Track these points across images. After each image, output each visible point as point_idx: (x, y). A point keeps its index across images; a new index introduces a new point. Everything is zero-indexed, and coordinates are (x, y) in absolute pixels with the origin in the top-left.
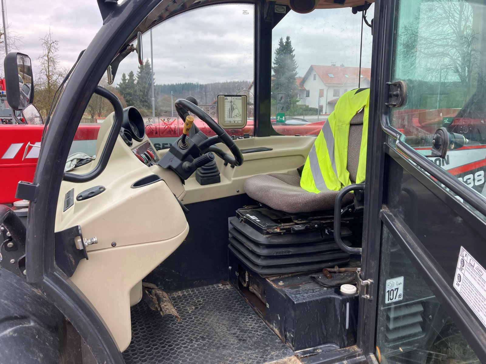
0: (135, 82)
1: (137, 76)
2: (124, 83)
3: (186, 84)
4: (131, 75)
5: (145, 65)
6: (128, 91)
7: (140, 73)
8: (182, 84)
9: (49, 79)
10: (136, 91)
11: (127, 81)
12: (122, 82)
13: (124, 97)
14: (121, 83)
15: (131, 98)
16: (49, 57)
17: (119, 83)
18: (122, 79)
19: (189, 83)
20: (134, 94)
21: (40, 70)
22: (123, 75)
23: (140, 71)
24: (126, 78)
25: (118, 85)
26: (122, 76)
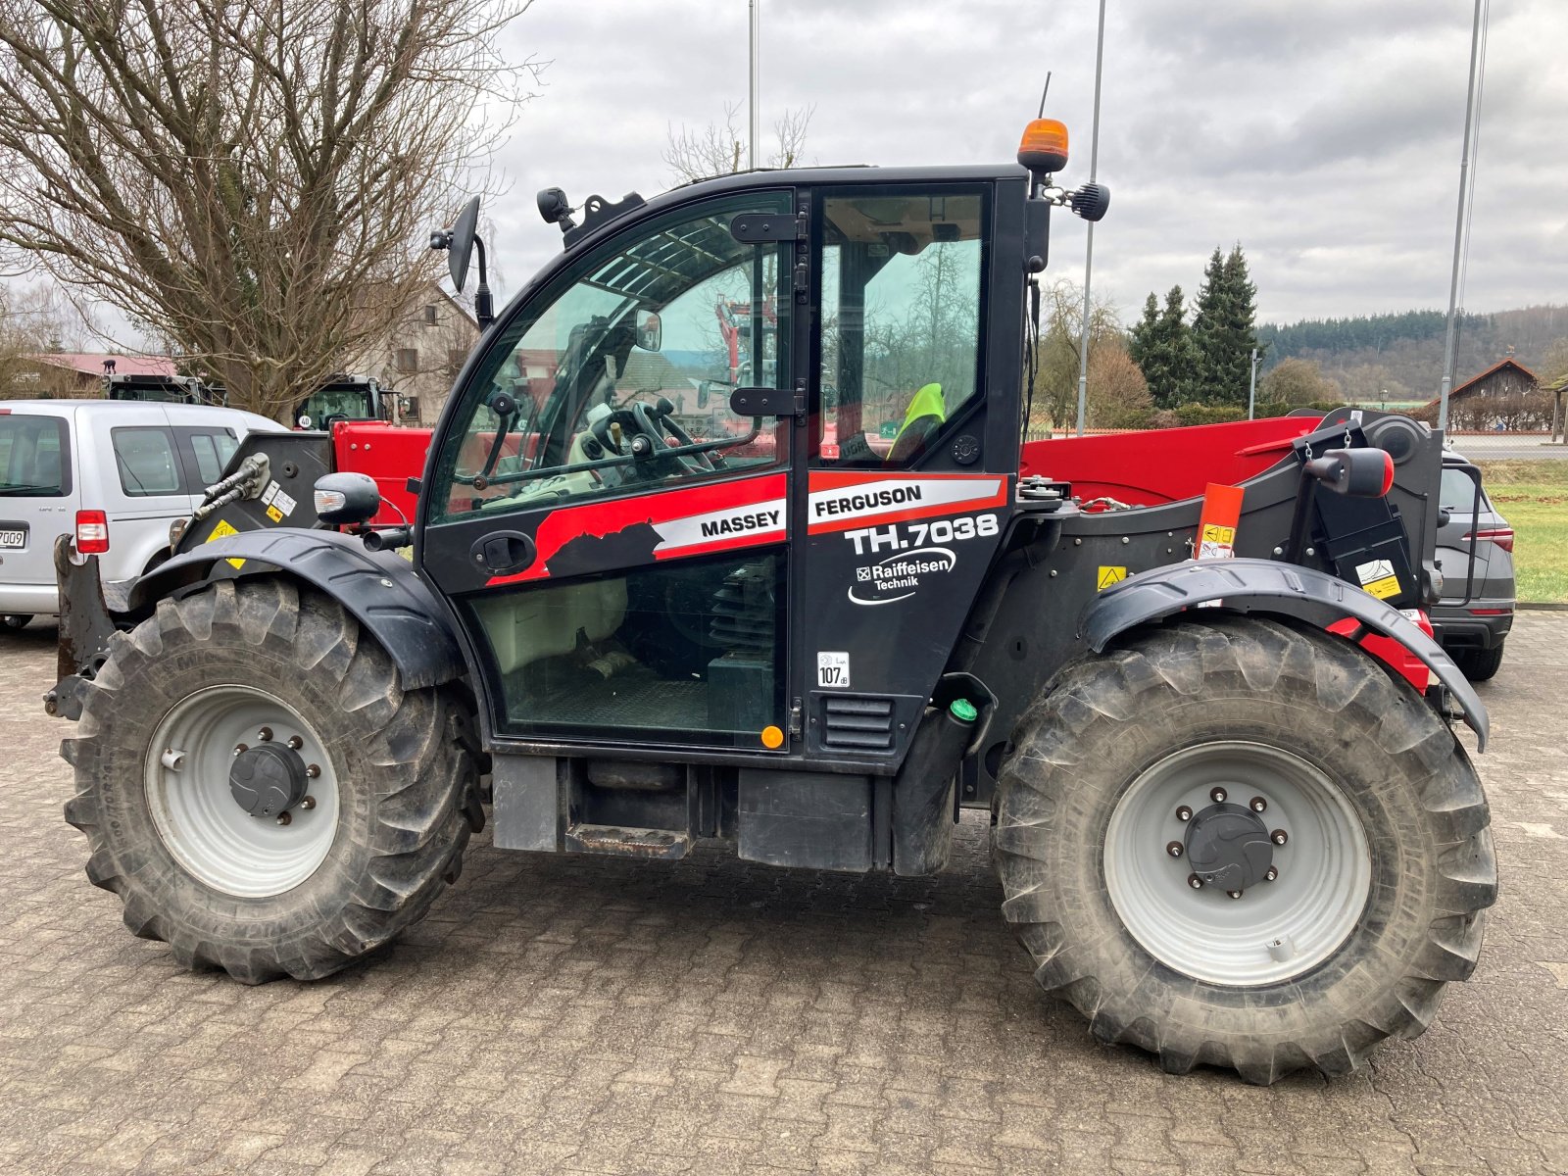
0: (1188, 320)
1: (1199, 300)
2: (1149, 324)
3: (1412, 314)
4: (1175, 298)
5: (1228, 265)
6: (1161, 346)
7: (1210, 289)
8: (1396, 315)
9: (935, 318)
10: (1183, 348)
11: (1160, 318)
12: (1144, 321)
13: (1144, 369)
14: (1139, 325)
15: (1165, 369)
16: (943, 257)
17: (1133, 326)
18: (1146, 312)
19: (1423, 313)
20: (1176, 357)
21: (917, 295)
22: (1149, 299)
23: (1208, 284)
24: (1158, 309)
25: (1129, 329)
26: (1145, 302)
